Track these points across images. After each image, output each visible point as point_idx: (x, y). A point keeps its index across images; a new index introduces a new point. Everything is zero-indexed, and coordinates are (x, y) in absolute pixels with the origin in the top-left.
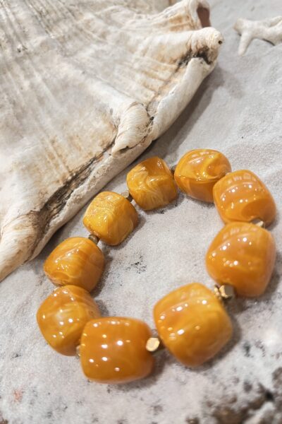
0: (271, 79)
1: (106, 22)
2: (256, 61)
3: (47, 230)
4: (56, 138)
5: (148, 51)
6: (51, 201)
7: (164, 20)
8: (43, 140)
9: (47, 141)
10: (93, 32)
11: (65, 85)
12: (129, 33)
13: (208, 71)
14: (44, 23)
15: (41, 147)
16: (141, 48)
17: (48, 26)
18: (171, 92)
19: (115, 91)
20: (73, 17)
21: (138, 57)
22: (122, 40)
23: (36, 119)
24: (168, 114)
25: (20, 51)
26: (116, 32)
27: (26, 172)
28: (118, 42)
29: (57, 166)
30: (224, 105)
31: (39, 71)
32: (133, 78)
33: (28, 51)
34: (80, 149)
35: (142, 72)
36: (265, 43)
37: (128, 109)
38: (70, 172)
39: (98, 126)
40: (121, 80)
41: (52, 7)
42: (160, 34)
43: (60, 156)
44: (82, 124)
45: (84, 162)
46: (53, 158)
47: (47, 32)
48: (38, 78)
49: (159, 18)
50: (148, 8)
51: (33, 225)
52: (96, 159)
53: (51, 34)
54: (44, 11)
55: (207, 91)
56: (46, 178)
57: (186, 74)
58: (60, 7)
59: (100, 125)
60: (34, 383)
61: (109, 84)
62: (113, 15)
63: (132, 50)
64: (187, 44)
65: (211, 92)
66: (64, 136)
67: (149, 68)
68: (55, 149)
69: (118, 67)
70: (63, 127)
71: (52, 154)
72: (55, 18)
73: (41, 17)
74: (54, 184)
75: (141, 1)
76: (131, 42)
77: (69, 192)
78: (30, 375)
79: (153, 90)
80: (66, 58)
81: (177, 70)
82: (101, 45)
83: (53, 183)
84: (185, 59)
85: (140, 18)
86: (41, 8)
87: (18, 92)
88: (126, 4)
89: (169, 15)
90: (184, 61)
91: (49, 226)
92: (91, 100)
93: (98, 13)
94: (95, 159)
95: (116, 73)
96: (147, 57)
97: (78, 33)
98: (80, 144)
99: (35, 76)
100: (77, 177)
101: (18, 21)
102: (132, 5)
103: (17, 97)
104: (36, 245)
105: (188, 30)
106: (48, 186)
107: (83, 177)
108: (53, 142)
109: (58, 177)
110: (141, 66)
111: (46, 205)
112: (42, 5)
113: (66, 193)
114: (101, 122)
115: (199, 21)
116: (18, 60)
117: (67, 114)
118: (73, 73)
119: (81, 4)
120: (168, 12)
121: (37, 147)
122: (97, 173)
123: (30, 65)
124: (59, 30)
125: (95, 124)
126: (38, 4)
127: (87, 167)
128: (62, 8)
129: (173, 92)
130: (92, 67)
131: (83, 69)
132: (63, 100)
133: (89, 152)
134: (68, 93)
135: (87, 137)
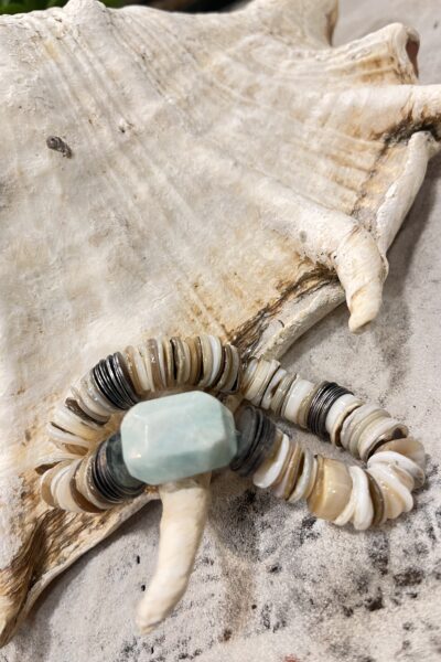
1: (249, 68)
4: (201, 279)
5: (330, 119)
7: (350, 62)
8: (178, 283)
9: (187, 285)
10: (232, 87)
11: (206, 185)
12: (292, 87)
13: (436, 151)
14: (153, 75)
15: (177, 296)
16: (317, 113)
17: (159, 82)
18: (389, 194)
20: (194, 62)
21: (314, 129)
22: (281, 99)
23: (165, 248)
26: (270, 86)
28: (275, 103)
29: (206, 325)
31: (159, 163)
32: (314, 167)
33: (135, 129)
34: (241, 297)
35: (327, 156)
37: (349, 239)
38: (228, 334)
39: (271, 257)
40: (295, 173)
41: (157, 43)
42: (346, 89)
43: (209, 309)
44: (241, 253)
45: (250, 316)
46: (199, 314)
47: (159, 91)
48: (160, 177)
49: (340, 56)
50: (299, 34)
52: (270, 310)
53: (167, 96)
54: (149, 54)
57: (409, 162)
58: (171, 45)
59: (274, 254)
61: (279, 181)
62: (255, 52)
63: (301, 117)
64: (403, 109)
66: (213, 276)
67: (338, 148)
68: (201, 298)
69: (285, 148)
70: (210, 260)
71: (197, 307)
72: (168, 66)
73: (145, 64)
75: (288, 24)
76: (299, 103)
79: (352, 189)
80: (199, 139)
81: (383, 152)
82: (248, 109)
84: (400, 132)
85: (299, 56)
86: (142, 47)
87: (131, 204)
88: (267, 29)
89: (359, 55)
90: (395, 136)
92: (255, 212)
93: (232, 50)
94: (267, 310)
95: (284, 160)
96: (329, 129)
97: (208, 90)
98: (241, 288)
99: (153, 174)
100: (241, 341)
101: (111, 75)
102: (276, 30)
103: (129, 213)
105: (392, 81)
107: (248, 342)
108: (196, 286)
110: (323, 145)
112: (143, 42)
114: (276, 250)
115: (411, 67)
116: (124, 148)
117: (215, 237)
118: (217, 166)
119: (203, 35)
120: (355, 50)
121: (172, 297)
122: (281, 337)
123: (144, 155)
124: (177, 86)
125: (264, 252)
126: (135, 40)
127: (255, 324)
128: (174, 45)
129: (393, 196)
130: (243, 150)
131: (232, 157)
132: (205, 212)
133: (257, 299)
134: (212, 201)
135: (253, 275)
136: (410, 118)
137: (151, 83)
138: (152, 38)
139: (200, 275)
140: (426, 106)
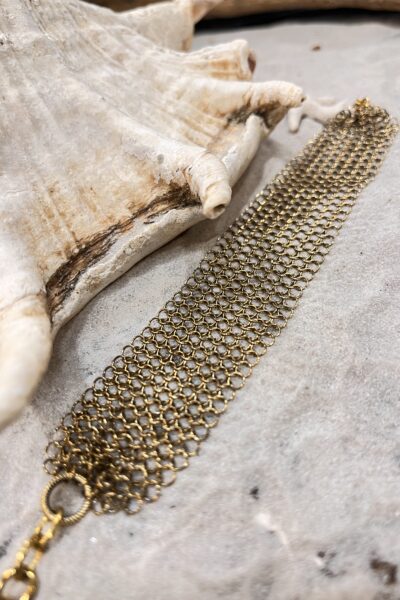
1: (120, 42)
4: (57, 185)
5: (185, 95)
7: (203, 61)
8: (34, 184)
9: (43, 188)
10: (104, 49)
11: (73, 109)
12: (155, 66)
14: (36, 15)
15: (31, 194)
16: (174, 87)
17: (41, 22)
18: (231, 151)
20: (74, 22)
21: (171, 99)
22: (146, 70)
23: (27, 151)
25: (2, 44)
26: (137, 59)
27: (14, 229)
28: (140, 72)
29: (57, 229)
31: (29, 78)
32: (170, 123)
34: (95, 210)
35: (182, 119)
38: (77, 241)
39: (126, 179)
42: (199, 78)
43: (62, 215)
44: (99, 172)
45: (101, 229)
46: (51, 216)
48: (31, 90)
49: (195, 56)
52: (120, 227)
56: (42, 245)
59: (131, 178)
61: (140, 122)
62: (125, 36)
63: (161, 88)
66: (70, 185)
67: (190, 116)
68: (55, 203)
69: (145, 104)
70: (68, 172)
71: (49, 210)
72: (51, 15)
74: (55, 256)
76: (163, 74)
79: (201, 145)
80: (71, 72)
81: (226, 127)
83: (53, 253)
84: (239, 115)
88: (136, 28)
89: (211, 57)
90: (236, 118)
93: (108, 27)
94: (118, 226)
95: (144, 112)
96: (183, 102)
97: (84, 44)
98: (95, 202)
99: (25, 85)
100: (88, 251)
105: (235, 81)
106: (47, 257)
107: (97, 252)
108: (52, 191)
109: (60, 247)
110: (178, 111)
114: (132, 174)
117: (76, 152)
118: (86, 96)
119: (81, 7)
120: (209, 53)
121: (27, 194)
122: (130, 246)
123: (18, 67)
124: (57, 31)
125: (121, 175)
127: (105, 237)
128: (58, 4)
129: (234, 152)
130: (111, 95)
131: (100, 93)
132: (70, 131)
133: (109, 215)
134: (78, 123)
135: (107, 192)
136: (248, 104)
137: (33, 19)
139: (57, 182)
140: (262, 95)
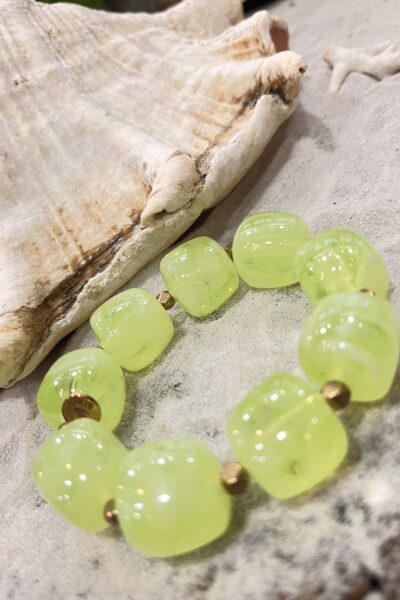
0: (376, 125)
1: (142, 48)
2: (355, 102)
3: (48, 336)
4: (66, 205)
5: (201, 87)
6: (55, 295)
7: (225, 44)
8: (45, 207)
9: (53, 210)
10: (124, 61)
11: (81, 131)
12: (175, 63)
13: (285, 114)
14: (54, 46)
15: (42, 217)
16: (191, 82)
17: (59, 52)
18: (231, 140)
19: (151, 139)
20: (95, 41)
21: (187, 94)
22: (164, 72)
23: (38, 178)
24: (227, 170)
25: (17, 84)
26: (156, 61)
27: (19, 251)
28: (158, 74)
29: (65, 245)
30: (309, 161)
31: (42, 111)
32: (178, 122)
33: (29, 84)
34: (100, 222)
35: (192, 114)
36: (367, 79)
37: (168, 160)
38: (83, 254)
39: (125, 189)
40: (161, 126)
41: (65, 25)
42: (218, 64)
43: (70, 231)
44: (103, 186)
45: (105, 239)
46: (60, 234)
47: (57, 59)
48: (42, 121)
49: (218, 42)
50: (202, 32)
51: (25, 327)
52: (124, 235)
53: (64, 62)
54: (54, 31)
55: (285, 144)
56: (48, 262)
57: (253, 116)
58: (77, 27)
59: (130, 187)
60: (16, 565)
61: (143, 130)
62: (152, 39)
63: (178, 86)
64: (255, 76)
65: (291, 145)
66: (76, 202)
67: (203, 109)
68: (63, 220)
69: (158, 107)
70: (75, 190)
71: (59, 229)
72: (70, 41)
73: (50, 38)
74: (60, 270)
75: (193, 24)
76: (177, 75)
77: (82, 283)
78: (10, 552)
79: (206, 139)
80: (83, 95)
81: (241, 113)
82: (134, 78)
83: (58, 268)
84: (252, 97)
85: (190, 43)
86: (50, 26)
87: (13, 140)
88: (171, 25)
89: (231, 39)
90: (252, 99)
91: (49, 331)
92: (116, 151)
93: (132, 36)
94: (121, 235)
95: (154, 116)
96: (199, 95)
97: (102, 61)
98: (100, 214)
99: (37, 118)
101: (17, 43)
102: (181, 28)
103: (11, 147)
104: (27, 358)
105: (258, 58)
106: (50, 273)
107: (103, 261)
108: (61, 211)
109: (67, 261)
110: (191, 107)
111: (46, 300)
112: (52, 23)
113: (77, 284)
114: (131, 183)
115: (272, 46)
116: (13, 96)
117: (82, 171)
118: (92, 114)
119: (107, 23)
120: (230, 34)
121: (37, 218)
122: (124, 254)
123: (31, 103)
124: (75, 57)
125: (121, 185)
126: (46, 21)
128: (80, 28)
129: (234, 142)
131: (107, 109)
132: (77, 151)
133: (113, 225)
134: (84, 143)
135: (110, 204)
136: (260, 84)
137: (50, 51)
138: (60, 20)
139: (65, 202)
140: (269, 71)
